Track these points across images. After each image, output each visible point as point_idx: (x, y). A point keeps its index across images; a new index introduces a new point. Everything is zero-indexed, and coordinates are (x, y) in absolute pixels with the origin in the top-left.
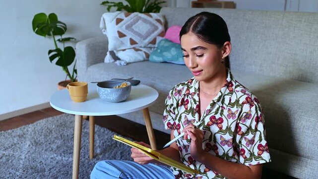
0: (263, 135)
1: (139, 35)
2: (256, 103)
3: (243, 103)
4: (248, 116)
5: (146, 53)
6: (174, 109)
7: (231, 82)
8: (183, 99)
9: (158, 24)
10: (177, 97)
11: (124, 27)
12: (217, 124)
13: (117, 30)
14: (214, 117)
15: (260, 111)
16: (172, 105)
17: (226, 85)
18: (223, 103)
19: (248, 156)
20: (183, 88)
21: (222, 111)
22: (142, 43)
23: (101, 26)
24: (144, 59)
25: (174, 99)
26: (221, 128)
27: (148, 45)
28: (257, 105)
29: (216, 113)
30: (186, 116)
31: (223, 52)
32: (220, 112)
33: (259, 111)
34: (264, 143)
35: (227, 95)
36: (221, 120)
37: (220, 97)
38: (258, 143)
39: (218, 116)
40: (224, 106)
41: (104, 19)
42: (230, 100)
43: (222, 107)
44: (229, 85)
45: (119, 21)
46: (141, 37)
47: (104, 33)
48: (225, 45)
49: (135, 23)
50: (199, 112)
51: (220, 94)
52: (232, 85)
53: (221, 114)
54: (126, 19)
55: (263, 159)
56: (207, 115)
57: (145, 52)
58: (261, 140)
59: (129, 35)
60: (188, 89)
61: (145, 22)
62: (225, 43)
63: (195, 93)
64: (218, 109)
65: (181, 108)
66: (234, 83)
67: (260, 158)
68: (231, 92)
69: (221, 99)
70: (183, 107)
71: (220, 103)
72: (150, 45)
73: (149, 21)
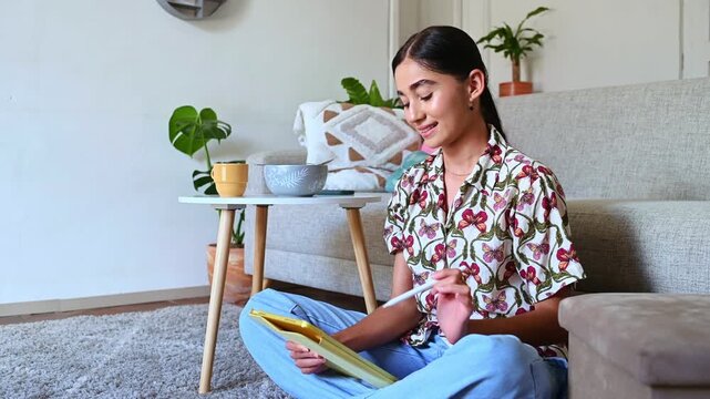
0: (562, 232)
1: (369, 144)
2: (541, 174)
3: (518, 178)
4: (528, 198)
5: (380, 178)
6: (402, 212)
7: (496, 147)
8: (417, 192)
9: (406, 128)
10: (406, 189)
11: (338, 127)
12: (476, 223)
13: (324, 131)
14: (469, 212)
15: (551, 187)
16: (399, 205)
17: (487, 152)
18: (484, 183)
19: (542, 278)
20: (416, 172)
21: (484, 199)
22: (374, 159)
23: (297, 126)
24: (376, 188)
25: (402, 192)
26: (483, 231)
27: (385, 164)
28: (544, 178)
29: (474, 204)
30: (423, 220)
31: (470, 90)
32: (479, 201)
33: (548, 189)
34: (567, 245)
35: (491, 170)
36: (483, 216)
37: (478, 174)
38: (557, 248)
39: (476, 210)
40: (487, 189)
41: (301, 114)
42: (497, 179)
43: (483, 191)
44: (493, 152)
45: (329, 116)
46: (371, 148)
47: (302, 144)
48: (473, 77)
49: (360, 123)
50: (444, 206)
51: (477, 168)
52: (500, 152)
53: (483, 205)
54: (343, 114)
55: (571, 276)
56: (457, 209)
57: (377, 175)
58: (560, 241)
59: (349, 142)
60: (426, 172)
61: (381, 122)
62: (472, 73)
63: (436, 176)
64: (476, 197)
65: (413, 209)
66: (502, 148)
67: (565, 274)
68: (499, 164)
69: (481, 176)
70: (417, 205)
71: (478, 185)
72: (389, 165)
73: (388, 120)
